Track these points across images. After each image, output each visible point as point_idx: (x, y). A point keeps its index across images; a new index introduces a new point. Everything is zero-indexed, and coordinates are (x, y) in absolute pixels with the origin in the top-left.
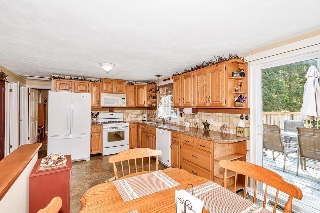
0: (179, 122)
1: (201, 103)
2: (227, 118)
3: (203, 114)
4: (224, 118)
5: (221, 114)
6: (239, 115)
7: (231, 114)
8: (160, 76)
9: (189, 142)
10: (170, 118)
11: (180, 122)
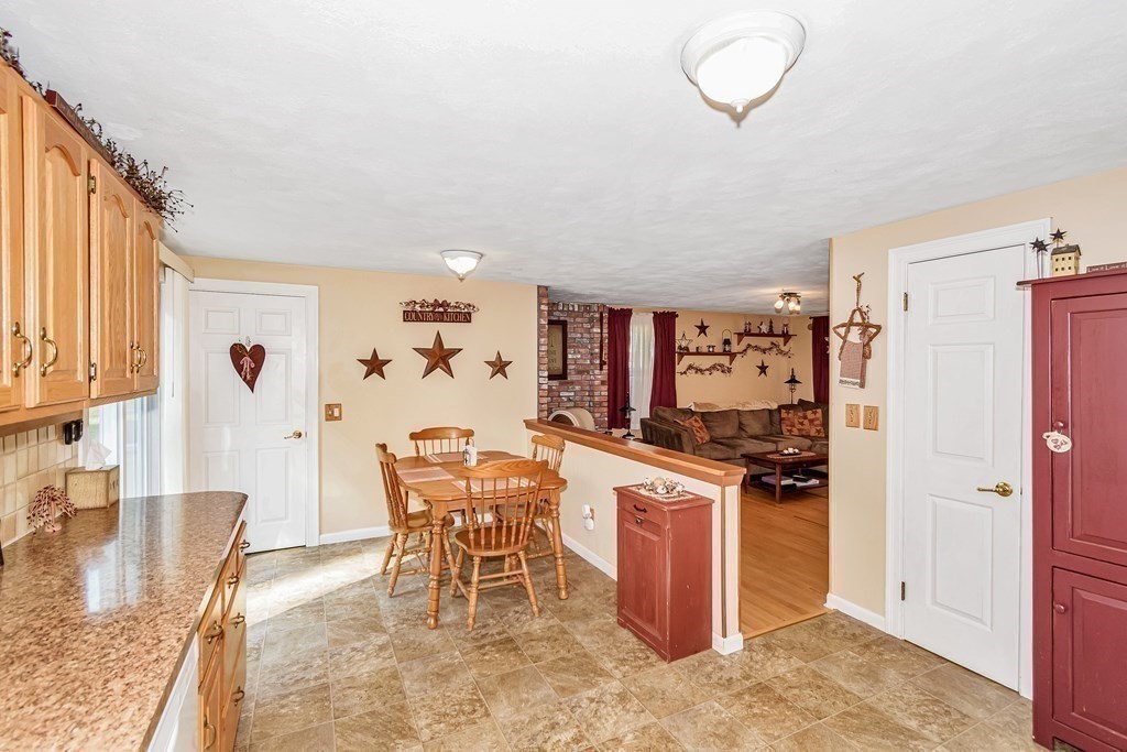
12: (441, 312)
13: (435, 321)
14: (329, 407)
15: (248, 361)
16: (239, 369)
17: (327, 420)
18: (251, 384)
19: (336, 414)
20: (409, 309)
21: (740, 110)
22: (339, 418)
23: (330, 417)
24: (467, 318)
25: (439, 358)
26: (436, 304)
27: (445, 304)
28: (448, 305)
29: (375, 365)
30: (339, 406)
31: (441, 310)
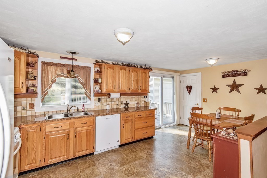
0: (93, 107)
1: (135, 90)
2: (138, 98)
3: (122, 97)
4: (136, 98)
5: (134, 96)
6: (143, 96)
7: (140, 96)
8: (75, 53)
9: (141, 115)
10: (83, 105)
11: (95, 107)
12: (234, 74)
13: (233, 76)
14: (204, 99)
15: (189, 89)
16: (188, 90)
17: (203, 102)
18: (190, 93)
19: (205, 101)
20: (224, 74)
21: (124, 43)
22: (206, 102)
23: (204, 101)
24: (246, 74)
25: (235, 87)
26: (233, 71)
27: (236, 71)
28: (237, 71)
29: (215, 90)
30: (206, 99)
31: (235, 73)
